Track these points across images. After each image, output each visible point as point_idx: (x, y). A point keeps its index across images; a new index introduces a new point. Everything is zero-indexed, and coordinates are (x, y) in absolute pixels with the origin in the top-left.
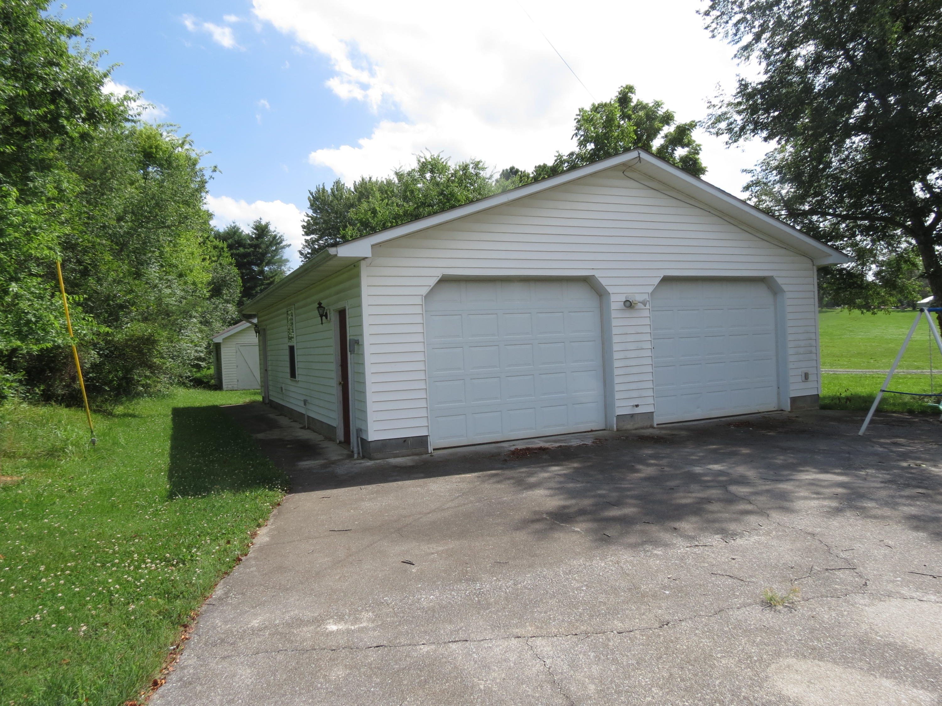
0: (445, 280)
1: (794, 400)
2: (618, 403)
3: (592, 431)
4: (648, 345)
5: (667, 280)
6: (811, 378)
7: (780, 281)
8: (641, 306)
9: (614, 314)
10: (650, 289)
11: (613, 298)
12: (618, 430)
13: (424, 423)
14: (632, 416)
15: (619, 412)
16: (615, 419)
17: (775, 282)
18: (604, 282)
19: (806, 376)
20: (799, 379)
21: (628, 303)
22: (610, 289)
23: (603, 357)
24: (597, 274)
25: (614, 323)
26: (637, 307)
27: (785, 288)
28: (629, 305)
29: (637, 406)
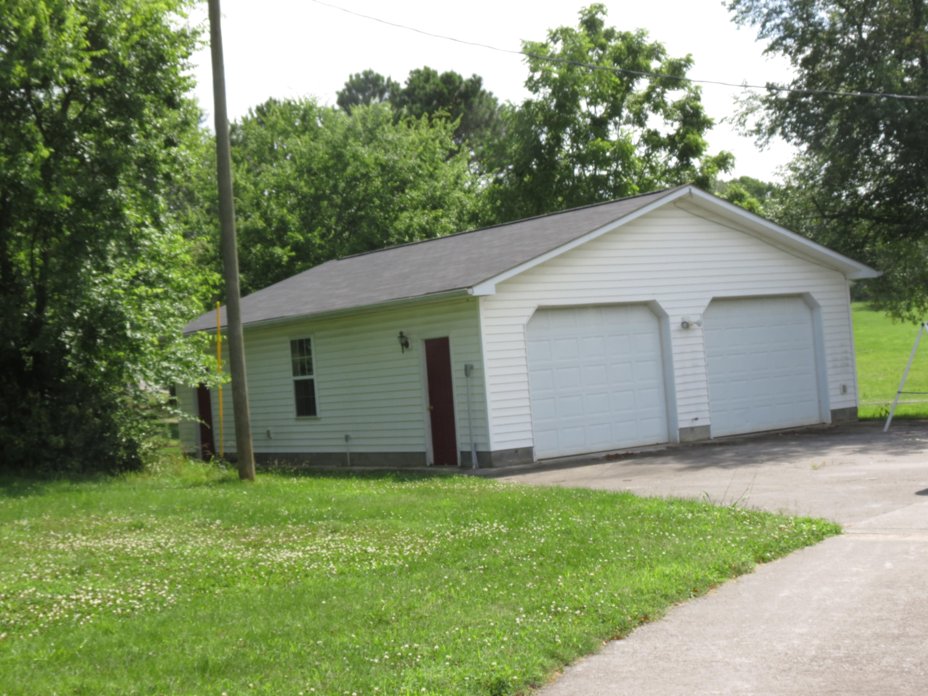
0: (542, 310)
1: (834, 413)
2: (680, 417)
3: (658, 444)
4: (702, 363)
5: (716, 301)
6: (849, 390)
7: (816, 296)
8: (695, 326)
9: (673, 335)
10: (702, 310)
11: (672, 320)
12: (681, 442)
13: (529, 435)
14: (692, 429)
15: (682, 425)
16: (678, 432)
17: (812, 298)
18: (663, 305)
19: (844, 389)
20: (838, 392)
21: (685, 325)
22: (668, 312)
23: (664, 375)
24: (658, 299)
25: (674, 343)
26: (691, 327)
27: (821, 303)
28: (686, 326)
29: (696, 419)
